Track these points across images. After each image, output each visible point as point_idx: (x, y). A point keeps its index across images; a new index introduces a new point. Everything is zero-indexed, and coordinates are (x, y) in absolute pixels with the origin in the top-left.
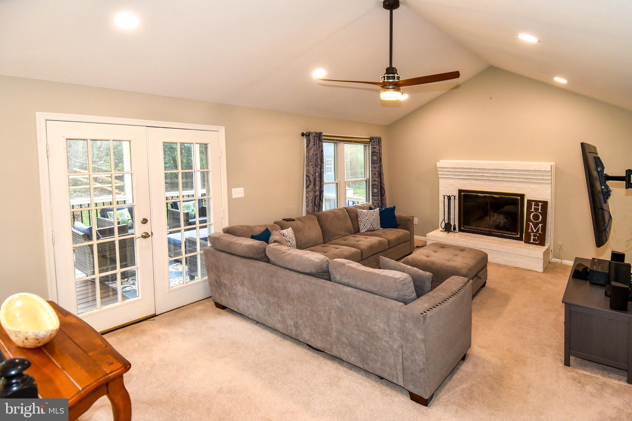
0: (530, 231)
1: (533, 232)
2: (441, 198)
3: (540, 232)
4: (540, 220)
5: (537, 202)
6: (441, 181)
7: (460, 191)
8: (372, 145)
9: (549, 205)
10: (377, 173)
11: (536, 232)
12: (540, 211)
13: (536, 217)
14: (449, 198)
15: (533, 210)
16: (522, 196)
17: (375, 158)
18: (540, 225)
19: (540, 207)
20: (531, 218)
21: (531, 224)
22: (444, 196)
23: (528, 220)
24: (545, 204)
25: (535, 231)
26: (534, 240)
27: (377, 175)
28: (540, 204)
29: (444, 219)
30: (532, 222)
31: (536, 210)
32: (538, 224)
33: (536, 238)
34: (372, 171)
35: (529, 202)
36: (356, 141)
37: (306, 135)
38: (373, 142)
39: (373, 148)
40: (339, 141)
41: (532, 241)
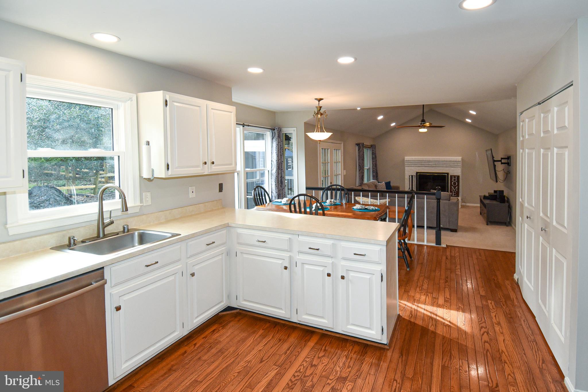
0: (452, 190)
1: (454, 191)
2: (407, 177)
3: (457, 190)
4: (457, 185)
5: (455, 176)
6: (406, 168)
7: (417, 173)
8: (372, 149)
9: (460, 177)
10: (375, 164)
11: (455, 191)
12: (456, 180)
13: (455, 183)
14: (412, 176)
15: (453, 180)
16: (448, 174)
17: (374, 156)
18: (457, 187)
19: (456, 179)
20: (453, 184)
21: (452, 187)
22: (409, 176)
23: (451, 185)
24: (458, 177)
25: (454, 190)
26: (454, 194)
27: (375, 165)
28: (456, 177)
29: (410, 188)
30: (453, 186)
31: (455, 180)
32: (456, 187)
33: (455, 193)
34: (372, 163)
35: (451, 176)
36: (368, 147)
37: (358, 145)
38: (372, 147)
39: (372, 151)
40: (365, 147)
41: (453, 195)
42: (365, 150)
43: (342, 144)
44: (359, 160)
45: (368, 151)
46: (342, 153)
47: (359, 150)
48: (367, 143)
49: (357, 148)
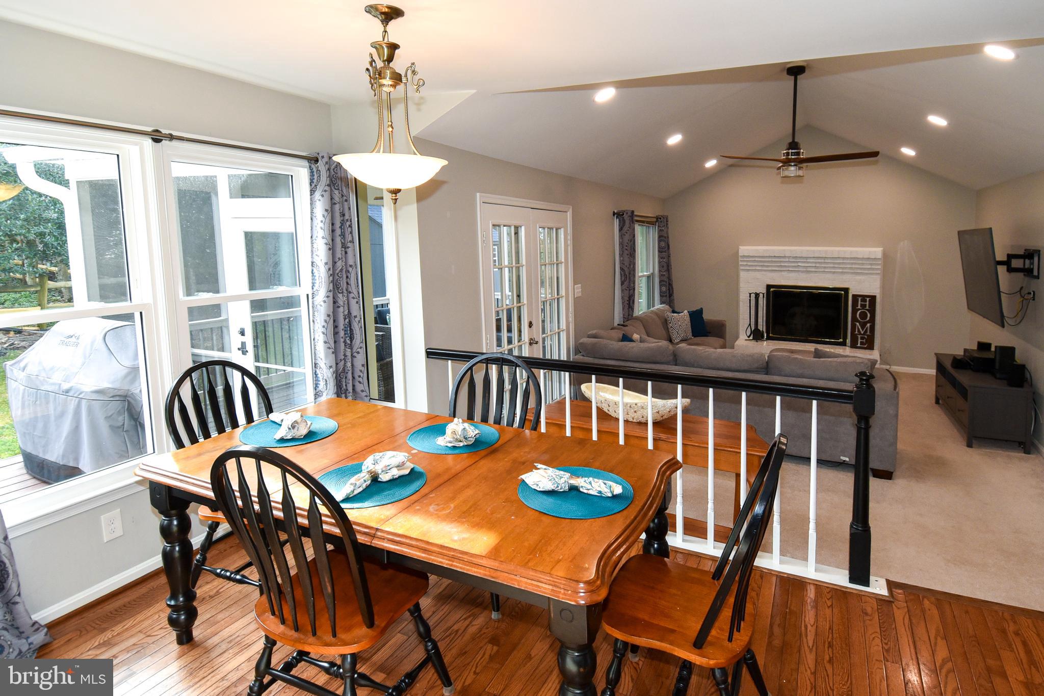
0: (857, 333)
1: (860, 334)
2: (744, 297)
3: (868, 333)
4: (868, 319)
5: (864, 297)
6: (743, 275)
7: (769, 287)
8: (658, 226)
9: (878, 300)
10: (665, 265)
11: (864, 334)
12: (867, 308)
13: (863, 315)
14: (757, 295)
15: (859, 307)
16: (846, 290)
17: (663, 244)
18: (868, 325)
19: (867, 303)
20: (858, 316)
21: (858, 324)
22: (750, 294)
23: (854, 319)
24: (873, 298)
25: (862, 332)
26: (862, 343)
27: (665, 268)
28: (868, 299)
29: (750, 324)
30: (858, 321)
31: (863, 306)
32: (865, 324)
33: (864, 341)
34: (660, 262)
35: (854, 296)
36: (646, 222)
37: (619, 215)
38: (660, 222)
39: (660, 231)
40: (637, 221)
41: (859, 345)
42: (639, 230)
43: (569, 215)
44: (621, 255)
45: (648, 233)
46: (570, 237)
47: (621, 229)
48: (647, 210)
49: (616, 222)
